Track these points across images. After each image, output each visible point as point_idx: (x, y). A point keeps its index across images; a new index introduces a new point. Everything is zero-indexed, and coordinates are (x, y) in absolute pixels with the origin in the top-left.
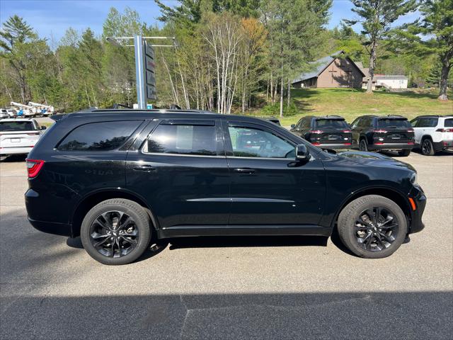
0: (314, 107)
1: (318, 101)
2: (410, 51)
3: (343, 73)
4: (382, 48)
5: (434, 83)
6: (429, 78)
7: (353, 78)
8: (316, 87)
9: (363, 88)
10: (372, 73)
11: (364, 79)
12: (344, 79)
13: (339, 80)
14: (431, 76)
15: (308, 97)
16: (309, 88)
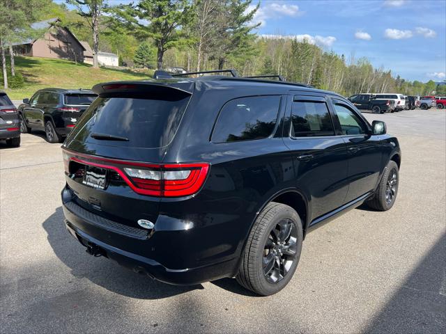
0: (41, 79)
1: (44, 72)
2: (130, 32)
3: (62, 44)
4: (103, 24)
5: (140, 64)
6: (136, 59)
7: (72, 50)
8: (32, 56)
9: (85, 62)
10: (95, 47)
11: (85, 53)
12: (64, 50)
13: (57, 51)
14: (136, 57)
15: (30, 67)
16: (22, 56)
